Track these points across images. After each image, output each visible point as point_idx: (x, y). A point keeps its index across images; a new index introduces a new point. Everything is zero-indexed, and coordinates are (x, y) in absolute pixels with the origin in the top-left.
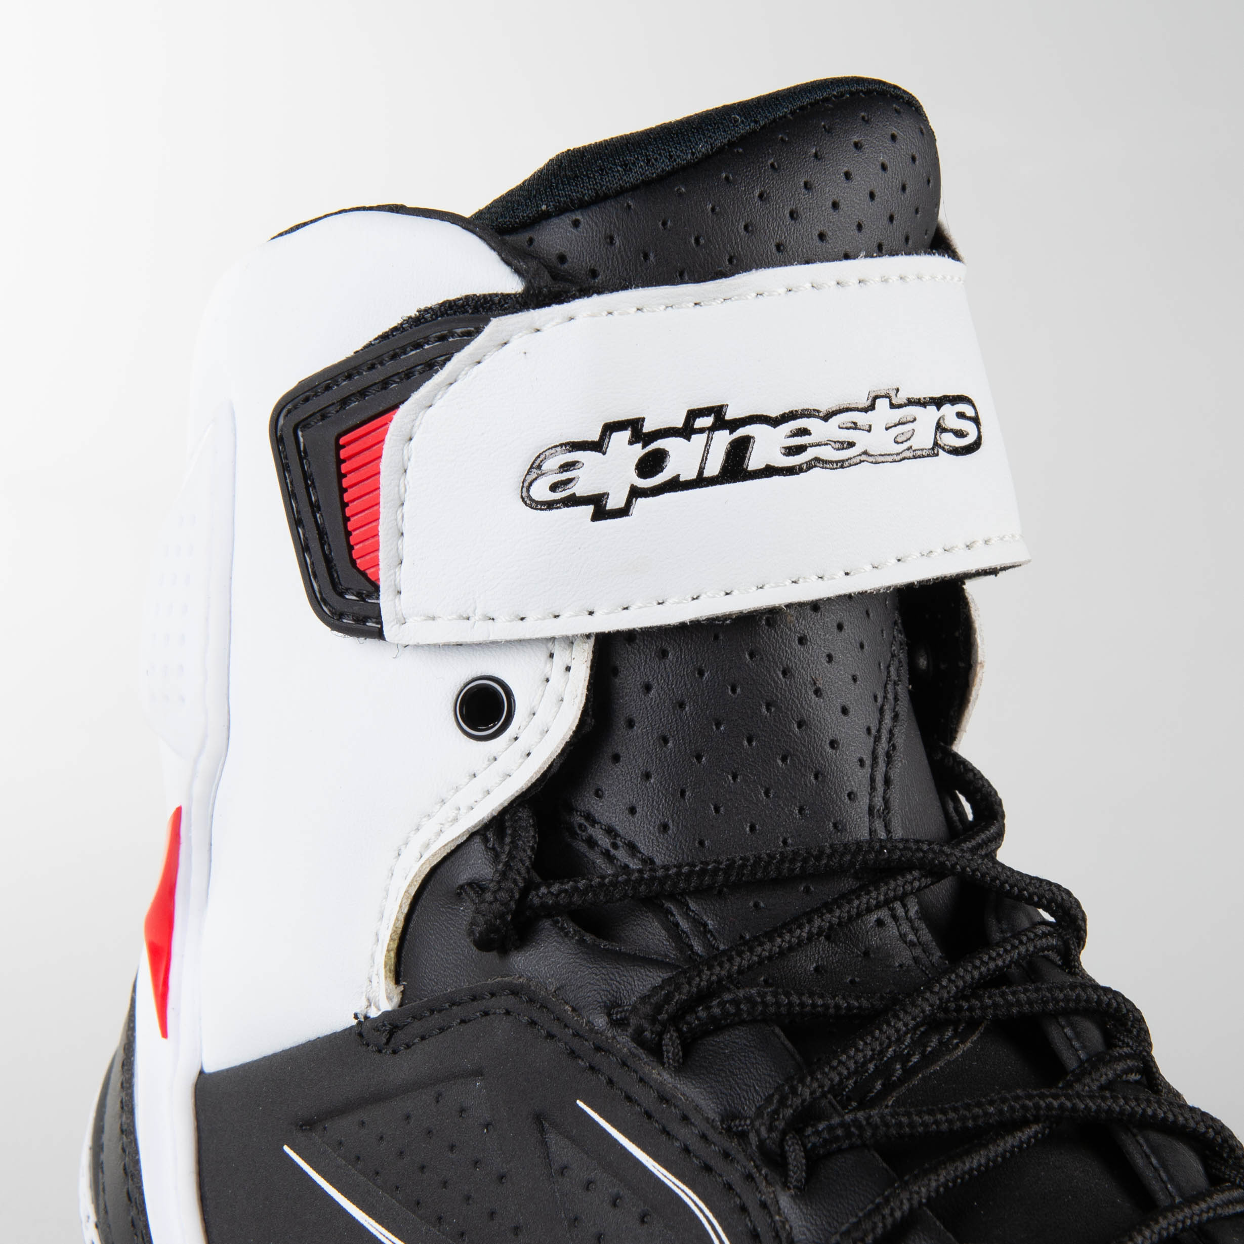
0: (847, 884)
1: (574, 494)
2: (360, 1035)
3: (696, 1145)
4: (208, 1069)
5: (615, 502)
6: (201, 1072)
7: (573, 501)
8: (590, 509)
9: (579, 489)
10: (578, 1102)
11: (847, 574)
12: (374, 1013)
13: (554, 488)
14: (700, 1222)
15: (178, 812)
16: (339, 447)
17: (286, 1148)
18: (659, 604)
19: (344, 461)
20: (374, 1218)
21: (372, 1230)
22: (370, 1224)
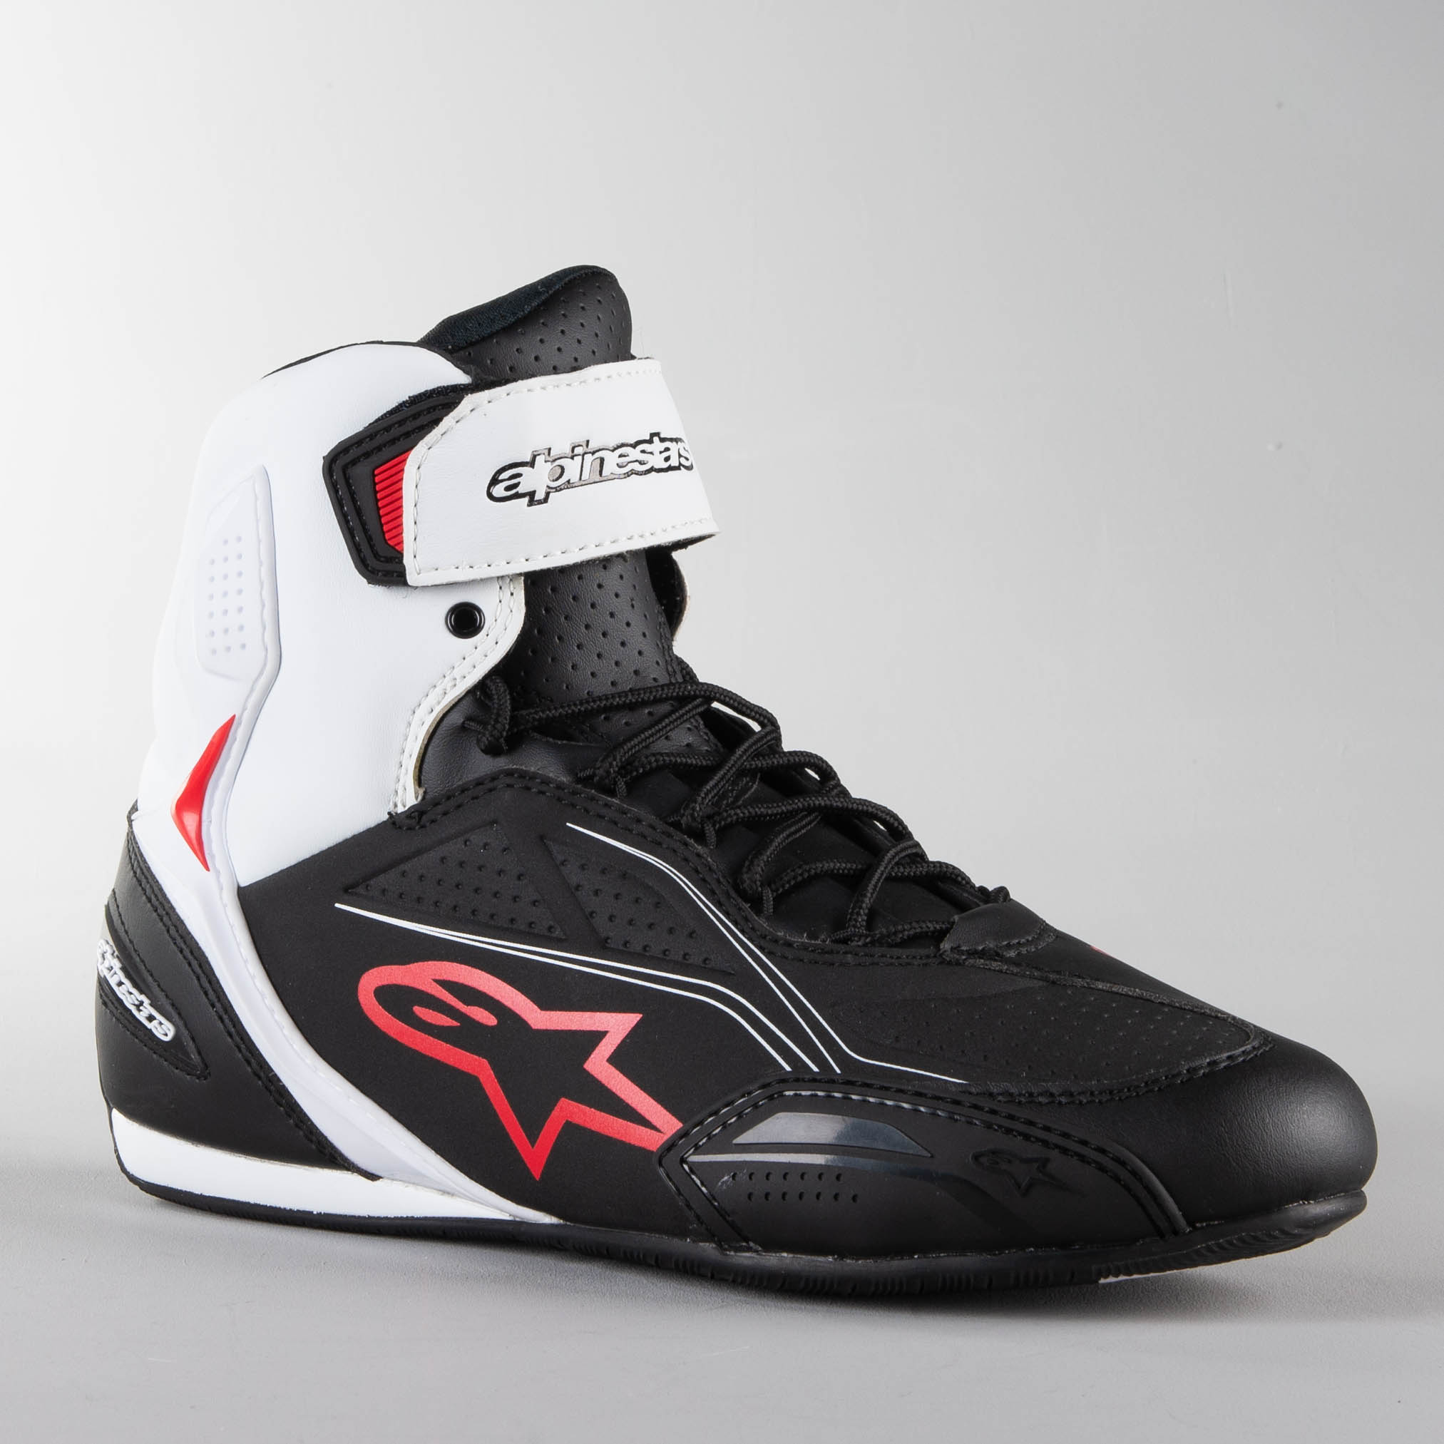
0: (665, 708)
1: (517, 492)
2: (394, 823)
3: (648, 831)
4: (243, 884)
5: (540, 495)
6: (239, 889)
7: (518, 496)
8: (526, 499)
9: (520, 490)
10: (568, 824)
11: (652, 534)
12: (400, 809)
13: (508, 489)
14: (662, 870)
15: (233, 718)
16: (374, 476)
17: (337, 905)
18: (563, 553)
19: (377, 484)
20: (422, 924)
21: (422, 931)
22: (419, 928)
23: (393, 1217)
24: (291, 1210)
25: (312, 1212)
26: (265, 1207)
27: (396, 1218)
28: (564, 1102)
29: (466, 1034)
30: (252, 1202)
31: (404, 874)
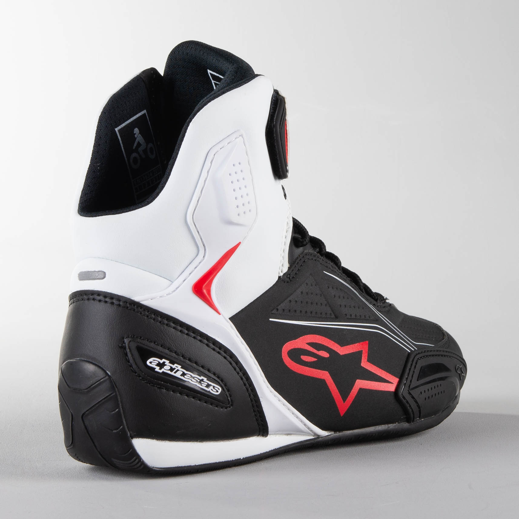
10: (324, 272)
12: (282, 274)
15: (239, 243)
17: (270, 319)
20: (299, 321)
21: (299, 324)
22: (299, 323)
23: (268, 451)
24: (232, 460)
25: (241, 459)
26: (222, 462)
27: (270, 451)
28: (358, 381)
29: (320, 364)
30: (217, 462)
31: (290, 301)
